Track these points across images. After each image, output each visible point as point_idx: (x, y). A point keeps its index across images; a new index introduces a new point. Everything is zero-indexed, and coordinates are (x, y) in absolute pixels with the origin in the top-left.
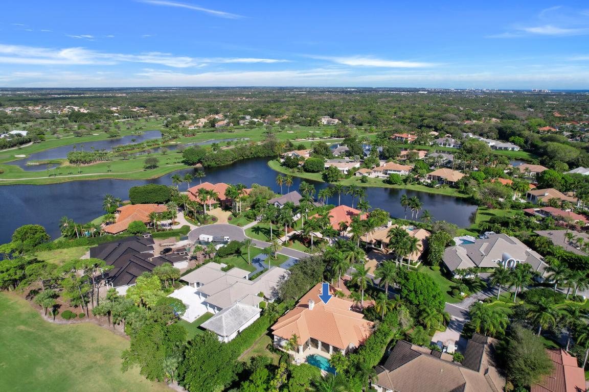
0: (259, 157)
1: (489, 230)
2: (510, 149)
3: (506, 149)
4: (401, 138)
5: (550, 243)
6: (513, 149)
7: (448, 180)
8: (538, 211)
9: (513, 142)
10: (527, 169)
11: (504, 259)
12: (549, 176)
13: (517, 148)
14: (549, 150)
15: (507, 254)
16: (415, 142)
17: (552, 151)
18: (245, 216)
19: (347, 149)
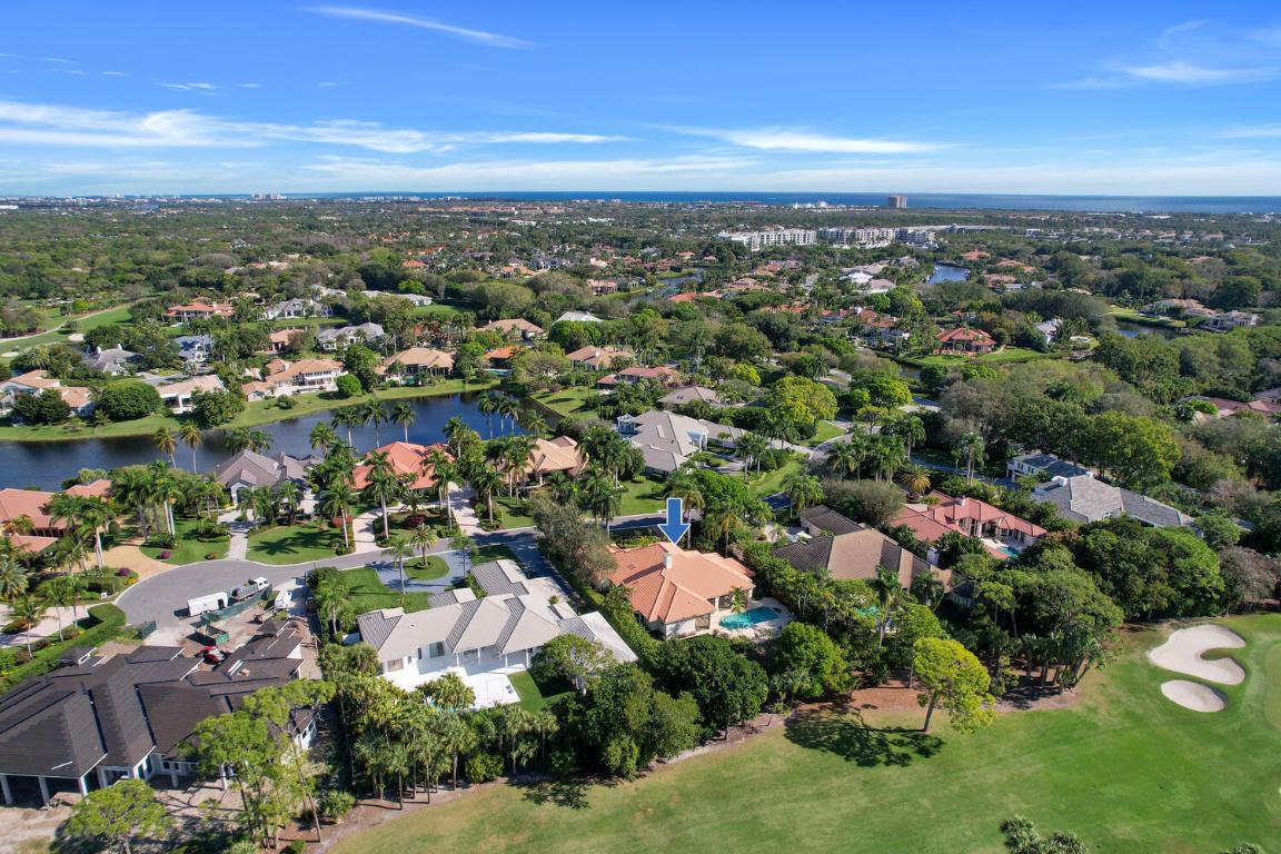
2: (416, 303)
3: (409, 303)
4: (195, 312)
6: (421, 302)
7: (438, 366)
8: (616, 378)
9: (409, 291)
11: (695, 437)
13: (428, 301)
14: (490, 295)
15: (688, 430)
16: (238, 318)
17: (496, 296)
18: (187, 537)
19: (131, 354)
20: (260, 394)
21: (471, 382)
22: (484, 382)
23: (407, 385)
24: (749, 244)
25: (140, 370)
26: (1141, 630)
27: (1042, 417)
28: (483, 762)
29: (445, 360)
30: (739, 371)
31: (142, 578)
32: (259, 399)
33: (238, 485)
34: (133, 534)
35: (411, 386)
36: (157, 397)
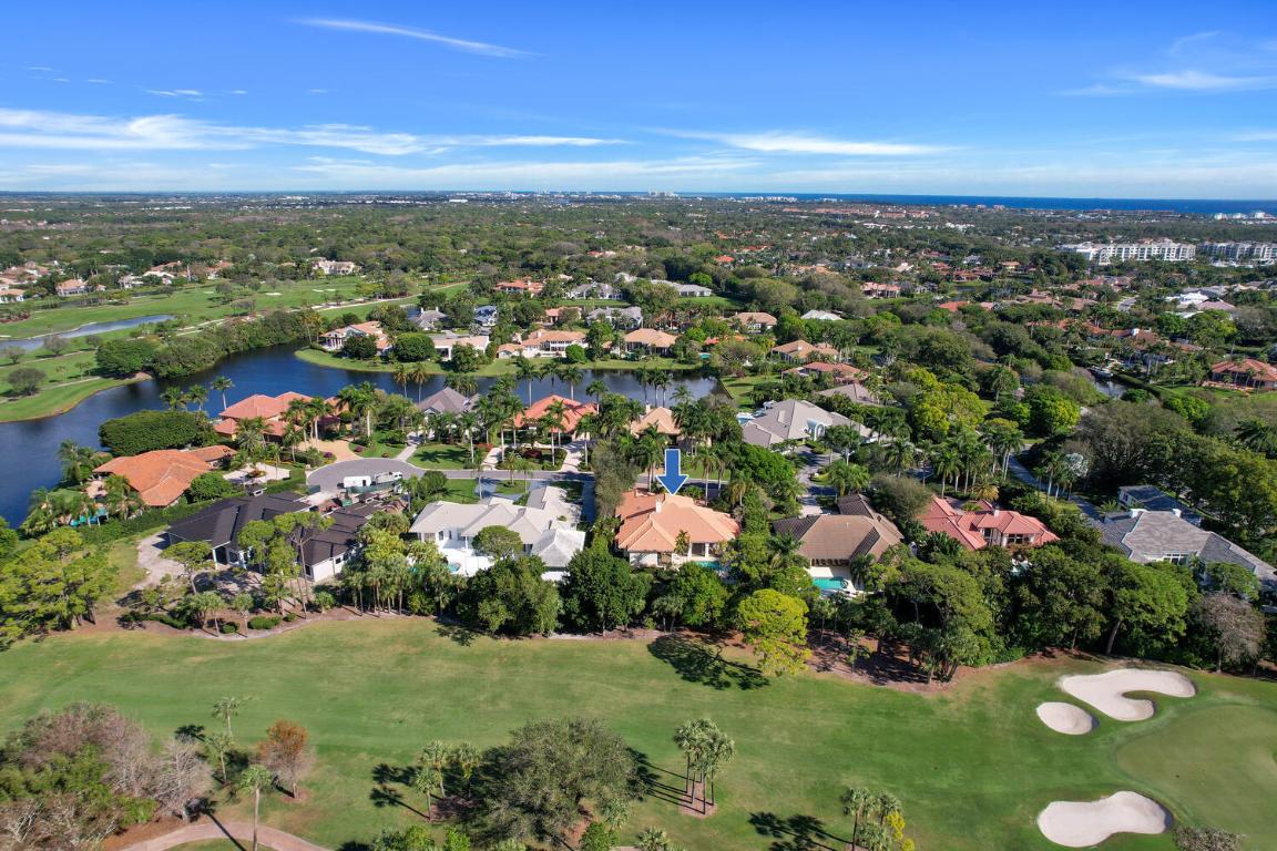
0: (259, 347)
1: (767, 399)
2: (698, 294)
3: (692, 294)
4: (515, 288)
5: (848, 399)
6: (702, 293)
7: (658, 346)
8: (801, 371)
9: (697, 283)
10: (750, 319)
11: (811, 426)
12: (789, 325)
13: (708, 292)
14: (758, 290)
15: (813, 420)
16: (542, 295)
17: (763, 291)
18: (381, 442)
19: (443, 315)
20: (508, 353)
21: (680, 362)
22: (691, 363)
23: (626, 359)
24: (1097, 257)
25: (445, 328)
26: (1090, 659)
27: (1165, 448)
28: (420, 599)
29: (666, 340)
30: (914, 375)
31: (337, 462)
32: (507, 357)
33: (429, 411)
34: (351, 434)
35: (629, 360)
36: (432, 347)
